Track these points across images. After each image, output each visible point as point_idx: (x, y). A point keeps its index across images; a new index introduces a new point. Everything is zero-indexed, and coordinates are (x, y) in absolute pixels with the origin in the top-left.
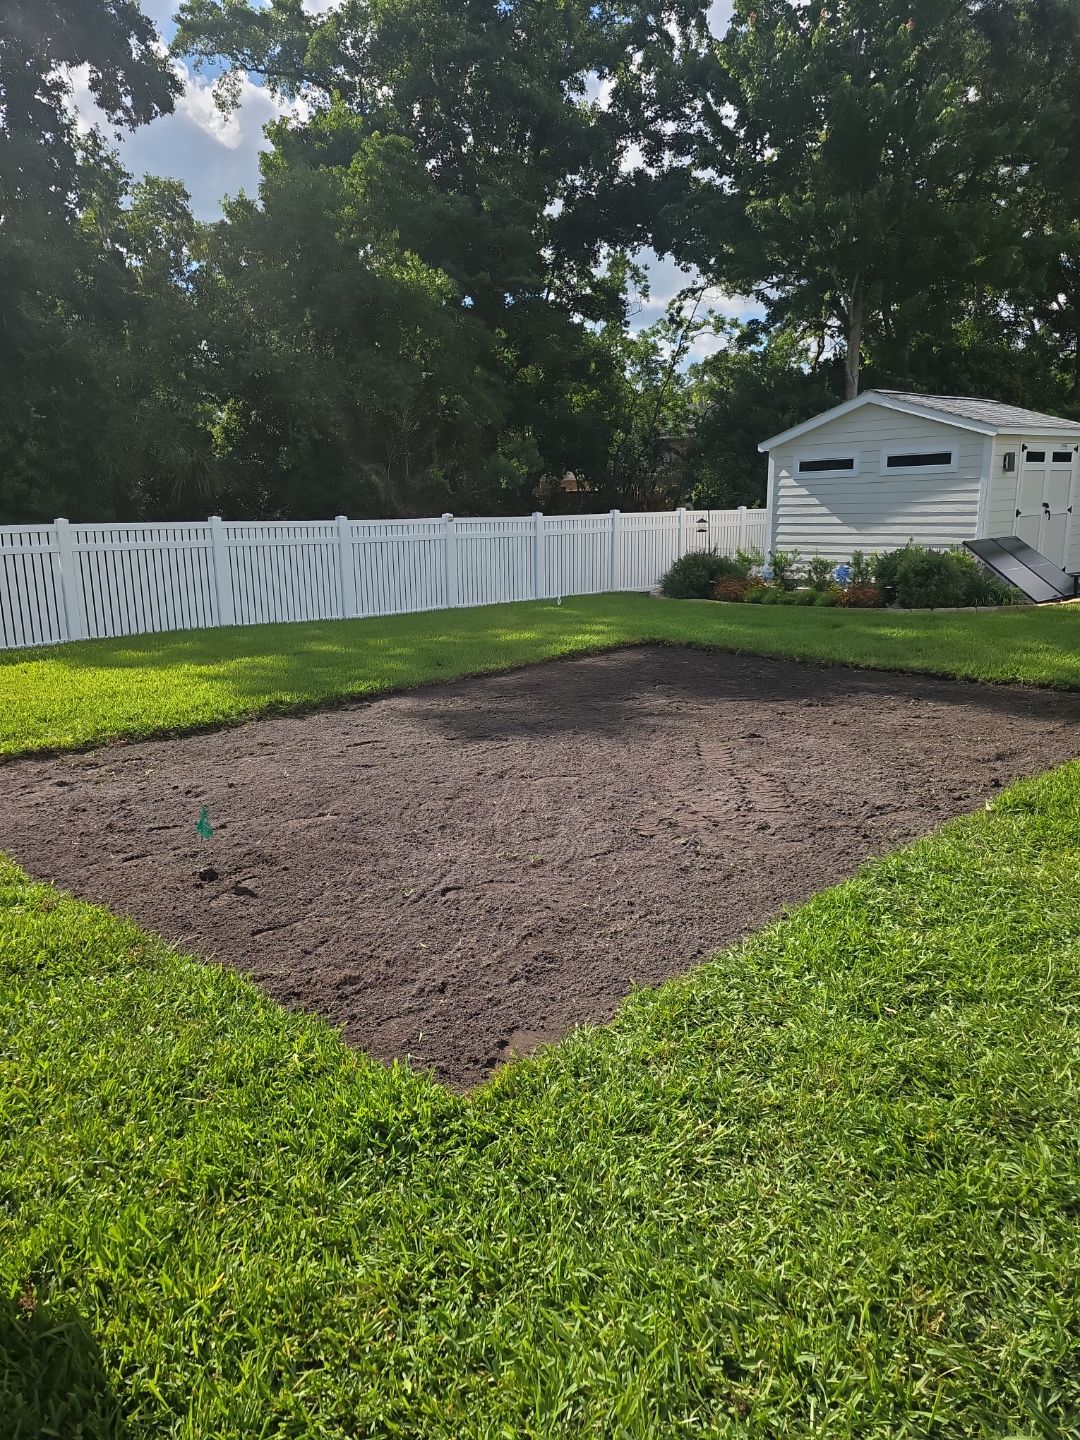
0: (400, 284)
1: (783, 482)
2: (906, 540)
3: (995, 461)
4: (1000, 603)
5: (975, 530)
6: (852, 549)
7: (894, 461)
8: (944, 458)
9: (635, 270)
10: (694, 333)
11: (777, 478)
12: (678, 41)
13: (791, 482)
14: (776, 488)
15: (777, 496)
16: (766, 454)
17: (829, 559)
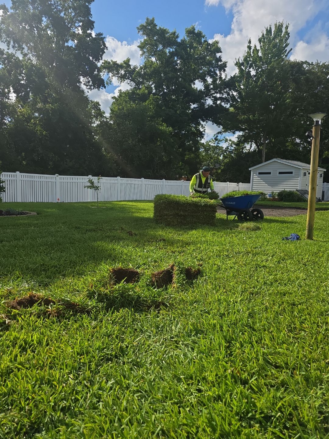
0: (161, 130)
1: (254, 177)
2: (283, 190)
3: (302, 174)
4: (304, 202)
5: (298, 188)
6: (271, 191)
7: (280, 173)
8: (291, 173)
9: (202, 125)
10: (220, 142)
11: (253, 176)
12: (219, 75)
13: (256, 177)
14: (253, 178)
15: (253, 180)
16: (251, 170)
17: (266, 193)
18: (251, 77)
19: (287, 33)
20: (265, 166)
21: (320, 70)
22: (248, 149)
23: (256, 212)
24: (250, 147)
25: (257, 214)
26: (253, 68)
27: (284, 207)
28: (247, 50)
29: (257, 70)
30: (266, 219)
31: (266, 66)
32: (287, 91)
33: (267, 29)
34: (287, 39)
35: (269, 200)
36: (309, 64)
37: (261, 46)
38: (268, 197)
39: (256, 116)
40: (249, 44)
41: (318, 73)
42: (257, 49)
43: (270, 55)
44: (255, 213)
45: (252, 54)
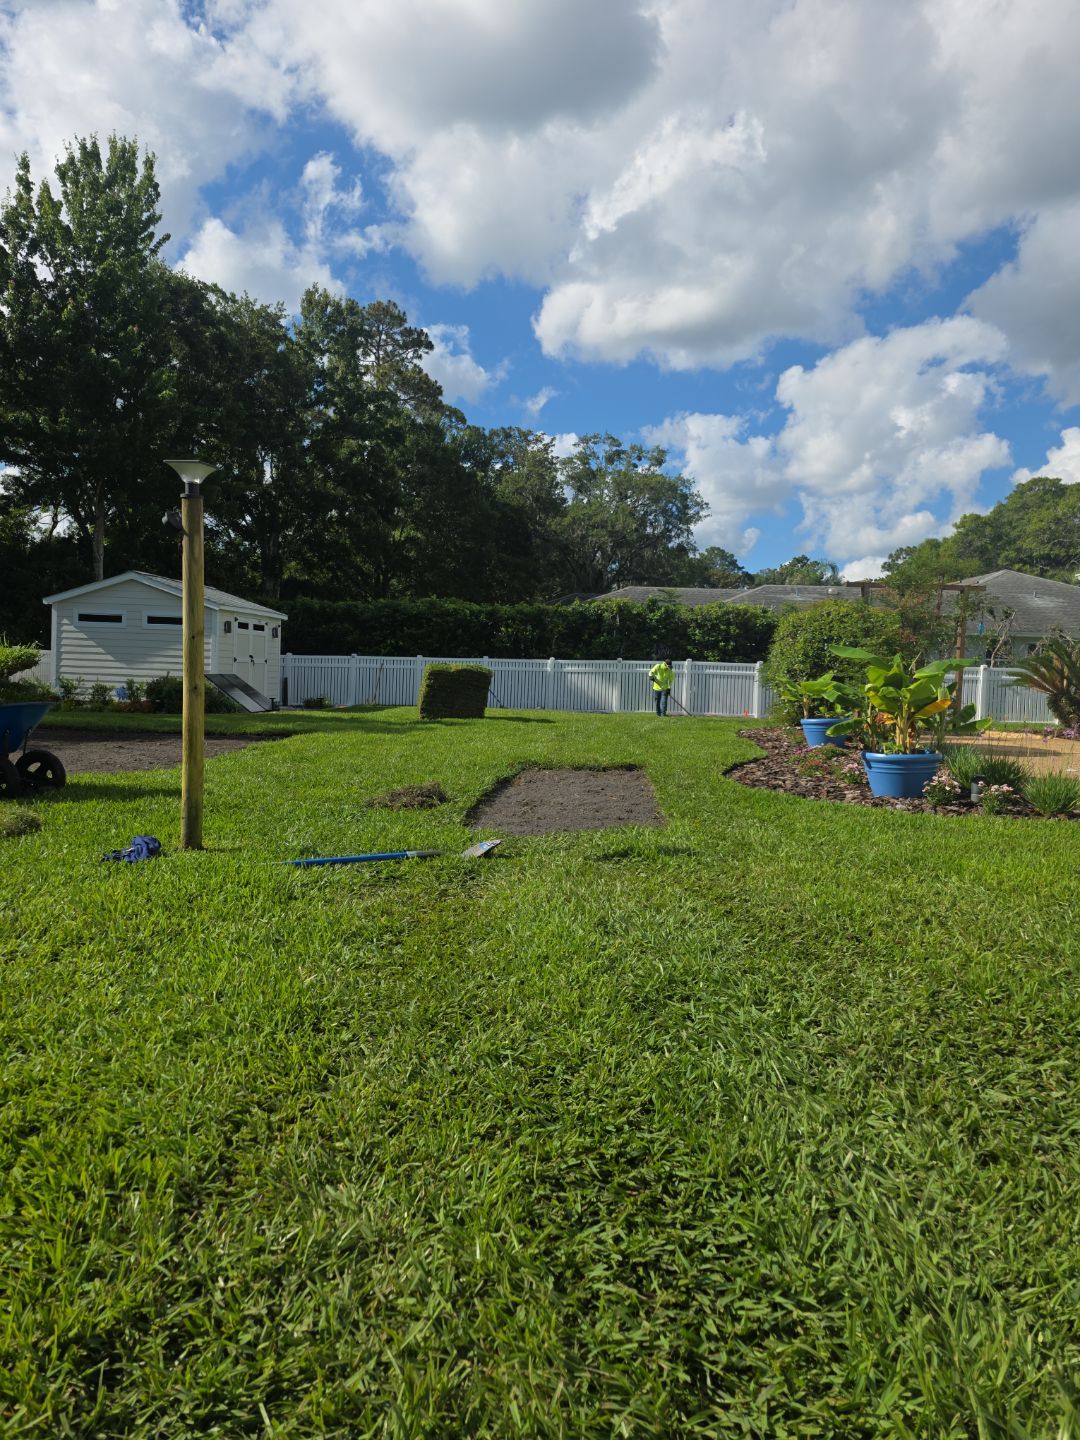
1: (64, 628)
2: (164, 674)
3: (220, 627)
4: (229, 711)
5: (210, 668)
6: (125, 679)
7: (152, 620)
11: (60, 625)
13: (72, 628)
14: (60, 632)
15: (59, 639)
16: (49, 607)
17: (108, 685)
18: (36, 284)
19: (150, 181)
20: (101, 593)
21: (255, 323)
22: (44, 527)
23: (39, 764)
24: (52, 523)
25: (41, 771)
26: (43, 257)
27: (164, 733)
28: (15, 188)
29: (59, 268)
30: (76, 786)
31: (89, 263)
32: (163, 360)
33: (83, 147)
34: (151, 202)
35: (119, 709)
36: (224, 295)
37: (65, 193)
38: (116, 699)
39: (64, 422)
40: (21, 172)
41: (251, 329)
42: (51, 199)
43: (99, 233)
44: (33, 768)
45: (36, 210)
